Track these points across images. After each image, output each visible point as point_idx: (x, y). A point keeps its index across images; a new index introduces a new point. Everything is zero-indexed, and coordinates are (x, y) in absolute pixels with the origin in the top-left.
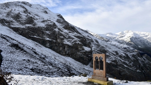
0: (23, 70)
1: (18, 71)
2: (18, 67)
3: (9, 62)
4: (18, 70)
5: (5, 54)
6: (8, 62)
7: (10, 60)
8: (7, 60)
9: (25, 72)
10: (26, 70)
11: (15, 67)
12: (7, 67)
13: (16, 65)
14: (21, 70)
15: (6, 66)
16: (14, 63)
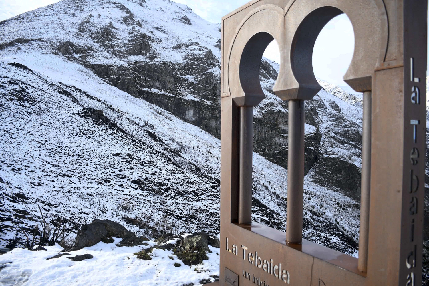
0: (112, 182)
1: (99, 186)
2: (100, 175)
3: (75, 158)
4: (99, 183)
5: (66, 136)
6: (71, 158)
7: (77, 153)
8: (71, 153)
9: (119, 188)
10: (120, 183)
11: (90, 173)
12: (69, 173)
13: (93, 169)
14: (105, 181)
15: (65, 171)
16: (89, 162)
